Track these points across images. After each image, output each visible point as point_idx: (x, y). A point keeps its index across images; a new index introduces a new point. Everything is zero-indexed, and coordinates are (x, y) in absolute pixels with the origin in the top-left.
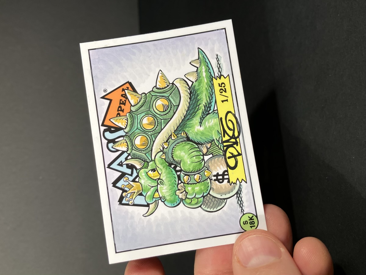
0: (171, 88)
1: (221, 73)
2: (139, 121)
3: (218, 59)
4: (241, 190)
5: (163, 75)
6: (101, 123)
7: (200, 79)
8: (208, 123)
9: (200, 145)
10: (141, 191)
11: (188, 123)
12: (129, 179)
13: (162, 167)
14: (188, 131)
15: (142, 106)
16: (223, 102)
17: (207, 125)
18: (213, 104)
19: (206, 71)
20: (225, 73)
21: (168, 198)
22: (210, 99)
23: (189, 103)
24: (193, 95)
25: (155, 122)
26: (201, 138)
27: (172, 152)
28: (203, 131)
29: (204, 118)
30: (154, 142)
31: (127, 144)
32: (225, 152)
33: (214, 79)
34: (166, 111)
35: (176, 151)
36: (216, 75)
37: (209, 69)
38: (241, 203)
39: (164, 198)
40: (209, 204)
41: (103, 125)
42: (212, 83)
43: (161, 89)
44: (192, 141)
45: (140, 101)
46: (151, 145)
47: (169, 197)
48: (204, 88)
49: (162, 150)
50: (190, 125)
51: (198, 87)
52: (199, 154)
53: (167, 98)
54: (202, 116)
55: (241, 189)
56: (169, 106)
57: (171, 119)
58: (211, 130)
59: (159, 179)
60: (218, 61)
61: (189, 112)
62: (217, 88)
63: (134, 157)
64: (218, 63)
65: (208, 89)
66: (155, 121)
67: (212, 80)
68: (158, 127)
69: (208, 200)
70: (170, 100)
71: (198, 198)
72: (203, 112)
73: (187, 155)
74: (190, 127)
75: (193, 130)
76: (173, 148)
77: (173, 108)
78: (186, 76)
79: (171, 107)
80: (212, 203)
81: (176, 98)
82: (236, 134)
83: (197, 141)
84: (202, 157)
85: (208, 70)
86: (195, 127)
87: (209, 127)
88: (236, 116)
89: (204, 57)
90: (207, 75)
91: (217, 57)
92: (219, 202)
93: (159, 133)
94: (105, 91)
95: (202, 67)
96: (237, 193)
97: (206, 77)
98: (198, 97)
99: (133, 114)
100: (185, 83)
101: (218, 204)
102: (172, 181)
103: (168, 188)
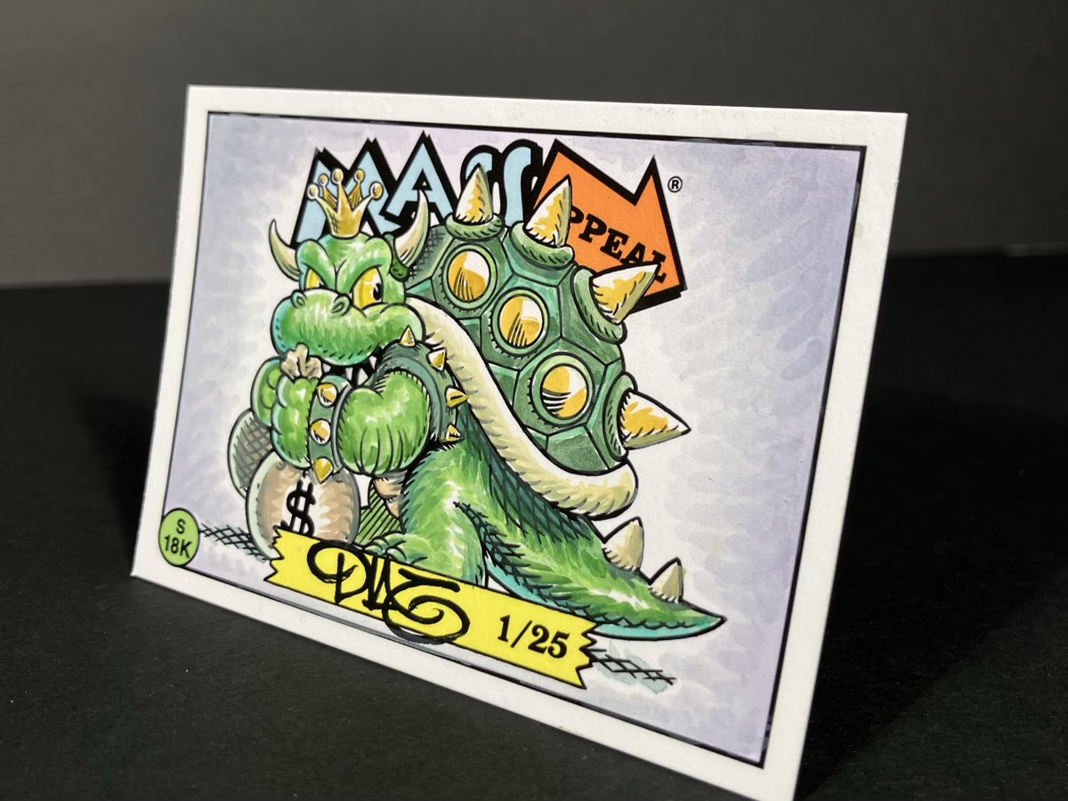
0: (612, 446)
1: (602, 662)
2: (537, 287)
3: (654, 679)
4: (252, 554)
5: (665, 436)
6: (566, 141)
7: (608, 575)
8: (459, 537)
9: (403, 478)
10: (334, 233)
11: (480, 463)
12: (376, 200)
13: (380, 325)
14: (457, 454)
15: (582, 313)
16: (503, 619)
17: (453, 529)
18: (509, 581)
19: (627, 607)
20: (594, 675)
21: (297, 313)
22: (527, 579)
23: (540, 495)
24: (562, 520)
25: (516, 347)
26: (422, 489)
27: (413, 375)
28: (440, 507)
29: (477, 528)
30: (457, 320)
31: (476, 224)
32: (360, 555)
33: (590, 625)
34: (543, 398)
35: (413, 387)
36: (602, 643)
37: (631, 625)
38: (226, 537)
39: (300, 300)
40: (250, 438)
41: (558, 147)
42: (577, 612)
43: (621, 406)
44: (423, 454)
45: (601, 311)
46: (452, 306)
47: (298, 320)
48: (570, 574)
49: (428, 341)
50: (470, 468)
51: (584, 552)
52: (380, 464)
53: (579, 421)
54: (486, 525)
55: (256, 555)
56: (554, 416)
57: (511, 408)
58: (432, 536)
59: (351, 302)
60: (646, 672)
61: (514, 481)
62: (555, 621)
63: (431, 237)
64: (639, 670)
65: (565, 586)
66: (520, 347)
67: (588, 618)
68: (499, 350)
69: (260, 438)
70: (571, 427)
71: (272, 409)
72: (494, 533)
73: (389, 420)
74: (465, 464)
75: (454, 472)
76: (421, 381)
77: (543, 427)
78: (636, 522)
79: (547, 422)
80: (249, 449)
81: (572, 453)
82: (395, 616)
83: (417, 473)
84: (369, 469)
85: (627, 617)
86: (462, 484)
87: (445, 535)
88: (446, 644)
89: (683, 625)
90: (611, 607)
91: (661, 678)
92: (247, 471)
93: (479, 349)
94: (676, 184)
95: (646, 600)
96: (250, 538)
97: (607, 597)
98: (548, 538)
99: (563, 272)
100: (612, 510)
101: (242, 465)
102: (334, 345)
103: (321, 326)
